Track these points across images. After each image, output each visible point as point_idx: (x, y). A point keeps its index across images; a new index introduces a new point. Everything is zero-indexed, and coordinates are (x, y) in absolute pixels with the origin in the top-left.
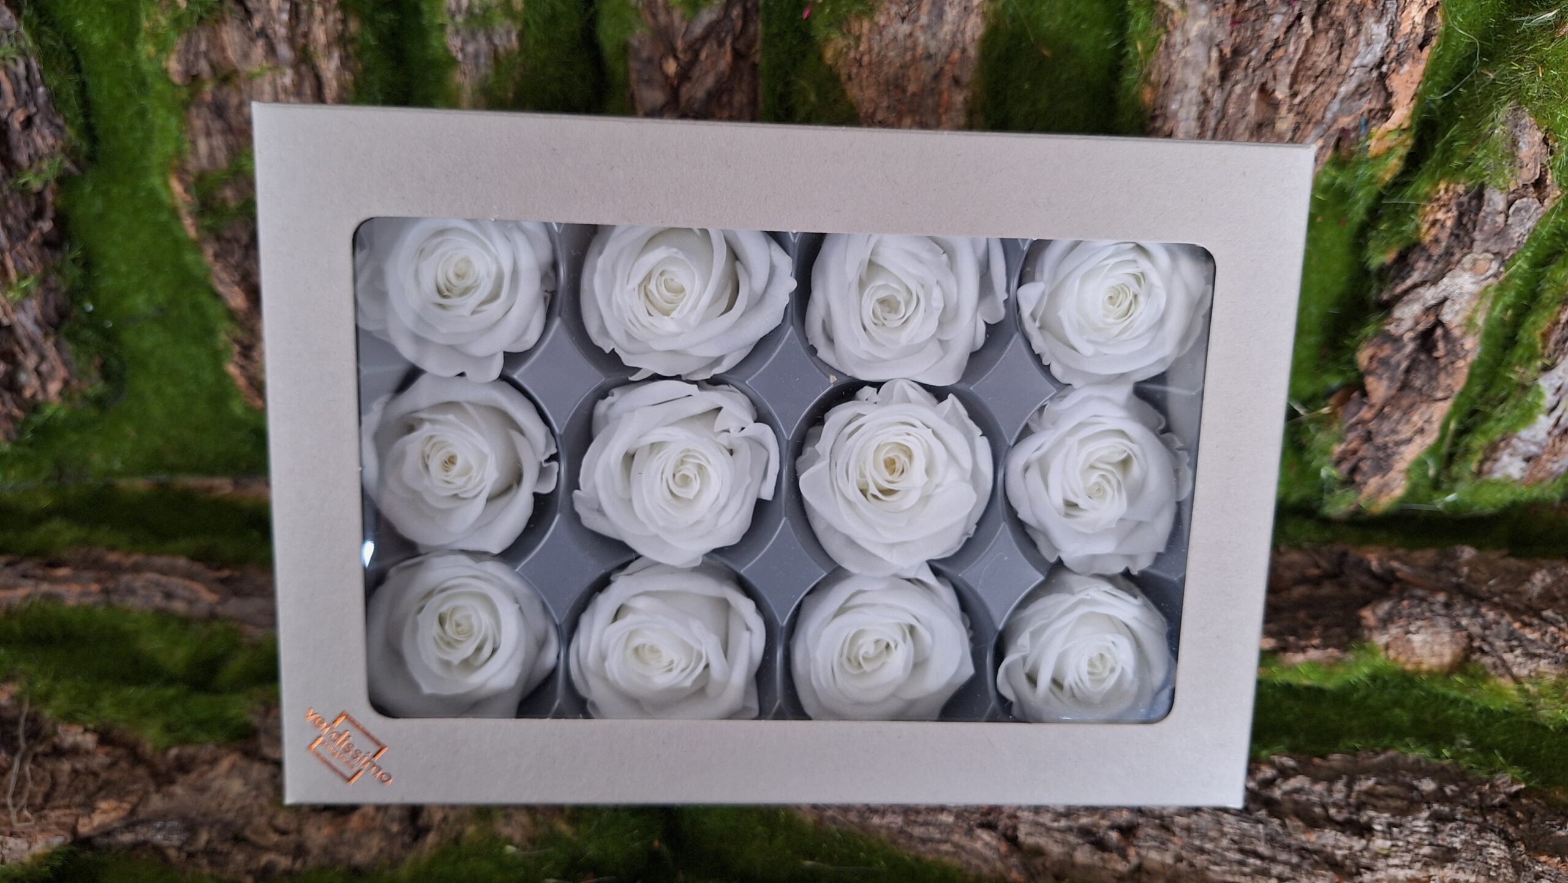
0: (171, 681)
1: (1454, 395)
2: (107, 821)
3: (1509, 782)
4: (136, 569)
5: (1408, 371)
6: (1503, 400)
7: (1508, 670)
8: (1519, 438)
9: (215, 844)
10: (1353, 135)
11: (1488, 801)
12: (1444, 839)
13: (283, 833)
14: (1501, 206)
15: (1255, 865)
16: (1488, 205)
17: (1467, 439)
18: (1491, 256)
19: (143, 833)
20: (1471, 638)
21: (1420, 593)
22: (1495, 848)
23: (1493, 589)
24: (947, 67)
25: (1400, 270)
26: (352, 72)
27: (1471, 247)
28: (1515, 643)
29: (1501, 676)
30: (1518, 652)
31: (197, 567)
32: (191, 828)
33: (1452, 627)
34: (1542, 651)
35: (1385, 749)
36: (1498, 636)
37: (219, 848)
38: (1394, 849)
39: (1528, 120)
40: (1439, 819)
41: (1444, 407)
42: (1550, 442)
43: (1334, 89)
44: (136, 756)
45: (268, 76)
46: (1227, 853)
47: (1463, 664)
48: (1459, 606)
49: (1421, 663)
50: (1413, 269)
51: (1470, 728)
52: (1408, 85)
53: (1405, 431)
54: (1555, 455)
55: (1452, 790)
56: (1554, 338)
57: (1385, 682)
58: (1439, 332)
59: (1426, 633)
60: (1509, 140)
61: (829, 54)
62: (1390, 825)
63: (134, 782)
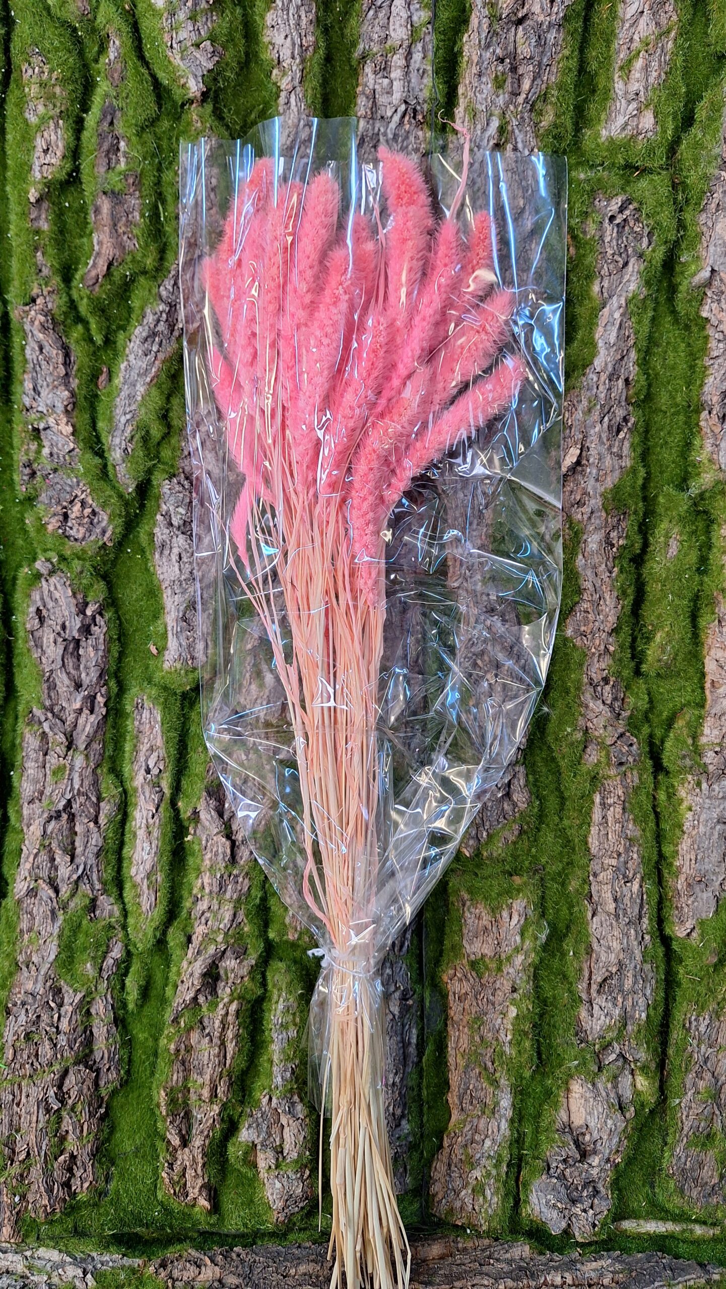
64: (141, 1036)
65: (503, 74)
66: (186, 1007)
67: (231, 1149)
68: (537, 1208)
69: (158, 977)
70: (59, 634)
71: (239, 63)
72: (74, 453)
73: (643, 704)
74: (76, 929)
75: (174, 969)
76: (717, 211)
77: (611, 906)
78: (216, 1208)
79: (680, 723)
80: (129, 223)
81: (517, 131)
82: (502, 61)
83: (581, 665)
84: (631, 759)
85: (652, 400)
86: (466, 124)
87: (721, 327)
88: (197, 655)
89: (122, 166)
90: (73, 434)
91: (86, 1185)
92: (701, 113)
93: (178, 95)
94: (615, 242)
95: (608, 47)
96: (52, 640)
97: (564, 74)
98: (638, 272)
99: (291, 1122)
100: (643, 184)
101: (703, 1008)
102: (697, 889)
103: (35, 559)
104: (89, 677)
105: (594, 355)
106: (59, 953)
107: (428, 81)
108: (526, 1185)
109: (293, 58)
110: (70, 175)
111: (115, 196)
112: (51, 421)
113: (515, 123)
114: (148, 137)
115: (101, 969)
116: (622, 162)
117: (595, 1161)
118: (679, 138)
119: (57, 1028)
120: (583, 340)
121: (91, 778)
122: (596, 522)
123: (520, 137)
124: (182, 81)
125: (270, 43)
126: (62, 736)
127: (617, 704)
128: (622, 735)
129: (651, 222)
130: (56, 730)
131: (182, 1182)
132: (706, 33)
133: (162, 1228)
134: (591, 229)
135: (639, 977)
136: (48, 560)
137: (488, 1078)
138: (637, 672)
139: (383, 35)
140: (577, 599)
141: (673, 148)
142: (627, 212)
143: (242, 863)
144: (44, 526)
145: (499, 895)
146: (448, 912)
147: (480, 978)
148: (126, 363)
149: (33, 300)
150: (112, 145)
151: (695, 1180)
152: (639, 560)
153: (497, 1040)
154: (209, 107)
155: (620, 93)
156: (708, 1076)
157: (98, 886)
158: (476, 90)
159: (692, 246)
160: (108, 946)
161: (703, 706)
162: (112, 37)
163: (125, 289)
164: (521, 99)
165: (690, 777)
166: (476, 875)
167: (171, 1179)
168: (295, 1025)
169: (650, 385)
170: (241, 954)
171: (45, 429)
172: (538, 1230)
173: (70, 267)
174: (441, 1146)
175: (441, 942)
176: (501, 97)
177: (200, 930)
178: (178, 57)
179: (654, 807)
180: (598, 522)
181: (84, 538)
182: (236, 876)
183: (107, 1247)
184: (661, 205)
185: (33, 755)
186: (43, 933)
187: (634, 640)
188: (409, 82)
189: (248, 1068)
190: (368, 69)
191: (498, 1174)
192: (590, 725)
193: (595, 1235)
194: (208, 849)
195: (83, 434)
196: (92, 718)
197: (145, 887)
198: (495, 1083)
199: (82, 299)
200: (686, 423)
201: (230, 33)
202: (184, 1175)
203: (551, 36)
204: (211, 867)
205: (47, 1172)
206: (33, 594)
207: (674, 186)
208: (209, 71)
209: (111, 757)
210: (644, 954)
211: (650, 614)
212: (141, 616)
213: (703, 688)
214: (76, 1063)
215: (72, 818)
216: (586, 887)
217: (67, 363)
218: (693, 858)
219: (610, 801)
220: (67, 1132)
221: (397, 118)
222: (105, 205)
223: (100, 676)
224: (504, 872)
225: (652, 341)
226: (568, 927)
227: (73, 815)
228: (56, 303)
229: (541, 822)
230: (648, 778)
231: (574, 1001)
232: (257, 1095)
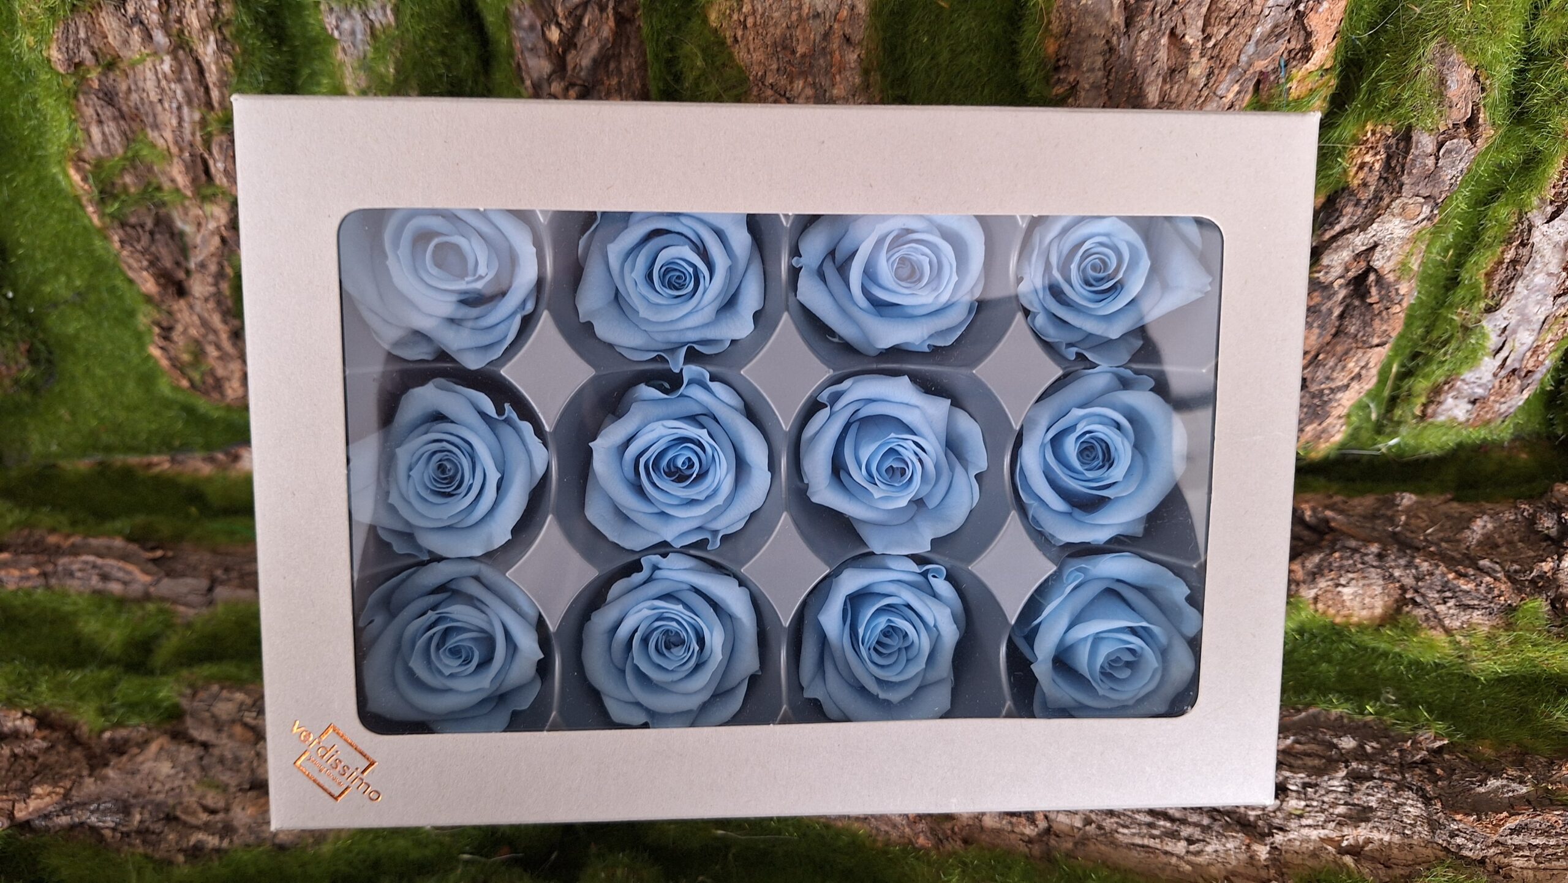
0: (106, 662)
1: (1392, 341)
2: (42, 806)
3: (1432, 738)
4: (75, 551)
5: (1342, 316)
6: (1445, 343)
7: (1440, 622)
8: (1463, 380)
9: (147, 824)
10: (1272, 78)
11: (1409, 758)
12: (1360, 798)
13: (213, 812)
14: (1431, 148)
15: (1164, 827)
16: (1417, 148)
17: (1406, 384)
18: (1423, 200)
19: (80, 815)
20: (1403, 589)
21: (1353, 543)
22: (1412, 806)
23: (1429, 538)
24: (836, 26)
25: (1329, 216)
26: (230, 55)
27: (1400, 192)
28: (1448, 594)
29: (1432, 628)
30: (1451, 603)
31: (133, 547)
32: (125, 809)
33: (1384, 578)
34: (1476, 602)
35: (1307, 706)
36: (1430, 588)
37: (151, 827)
38: (1308, 809)
39: (1455, 57)
40: (1357, 777)
41: (1384, 351)
42: (1497, 384)
43: (1248, 31)
44: (73, 739)
45: (149, 63)
46: (1137, 816)
47: (1393, 617)
48: (1393, 557)
49: (1351, 615)
50: (1341, 215)
51: (1397, 682)
52: (1329, 23)
53: (1341, 379)
54: (1503, 396)
55: (1373, 747)
56: (1497, 278)
57: (1314, 636)
58: (1372, 277)
59: (1357, 586)
60: (1436, 79)
61: (713, 16)
62: (1305, 785)
63: (70, 766)
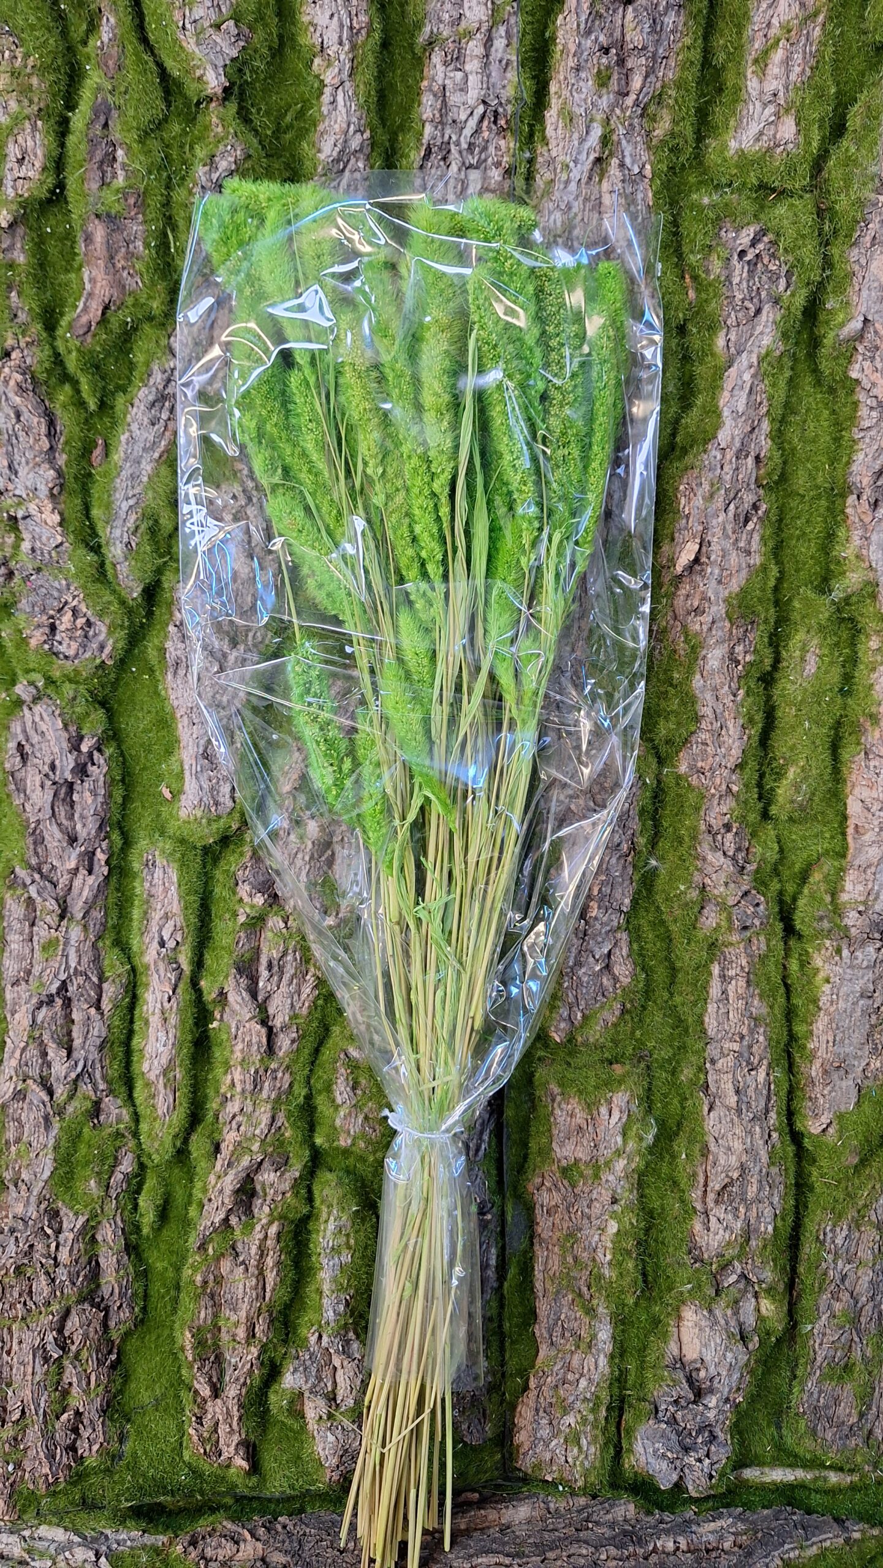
64: (159, 1266)
65: (608, 68)
66: (215, 1230)
67: (273, 1398)
68: (643, 1459)
69: (179, 1194)
70: (46, 775)
71: (270, 48)
72: (63, 548)
73: (772, 855)
74: (75, 1138)
75: (199, 1185)
76: (873, 245)
77: (732, 1100)
78: (255, 1467)
79: (816, 877)
80: (130, 255)
81: (624, 142)
82: (606, 51)
83: (697, 809)
84: (757, 922)
85: (786, 480)
86: (560, 131)
87: (874, 392)
88: (221, 800)
89: (120, 181)
90: (61, 524)
91: (95, 1448)
92: (855, 119)
93: (191, 89)
94: (745, 284)
95: (739, 33)
96: (38, 783)
97: (683, 69)
98: (774, 322)
99: (345, 1363)
100: (781, 210)
101: (840, 1217)
102: (835, 1076)
103: (13, 682)
104: (86, 828)
105: (718, 427)
106: (56, 1169)
107: (512, 75)
108: (629, 1432)
109: (341, 43)
110: (53, 192)
111: (111, 219)
112: (32, 508)
113: (622, 131)
114: (154, 144)
115: (108, 1187)
116: (756, 182)
117: (712, 1401)
118: (827, 151)
119: (55, 1259)
120: (704, 407)
121: (90, 953)
122: (717, 633)
123: (628, 149)
124: (198, 73)
125: (311, 23)
126: (53, 902)
127: (740, 856)
128: (746, 894)
129: (791, 258)
130: (46, 895)
131: (214, 1438)
132: (862, 17)
133: (191, 1494)
134: (716, 267)
135: (764, 1183)
136: (31, 683)
137: (583, 1306)
138: (765, 815)
139: (456, 15)
140: (693, 729)
141: (818, 164)
142: (761, 246)
143: (281, 1054)
144: (25, 641)
145: (597, 1087)
146: (534, 1108)
147: (573, 1187)
148: (127, 434)
149: (8, 354)
150: (107, 154)
151: (830, 1419)
152: (768, 679)
153: (594, 1260)
154: (232, 107)
155: (754, 93)
156: (845, 1296)
157: (102, 1086)
158: (573, 88)
159: (840, 289)
160: (116, 1158)
161: (844, 856)
162: (106, 13)
163: (126, 338)
164: (630, 100)
165: (828, 943)
166: (569, 1064)
167: (200, 1436)
168: (349, 1247)
169: (785, 463)
170: (282, 1164)
171: (25, 518)
172: (644, 1482)
173: (53, 311)
174: (526, 1388)
175: (525, 1145)
176: (605, 97)
177: (230, 1138)
178: (192, 41)
179: (784, 978)
180: (720, 633)
181: (76, 655)
182: (275, 1071)
183: (123, 1522)
184: (803, 237)
185: (16, 925)
186: (34, 1144)
187: (762, 776)
188: (488, 76)
189: (292, 1300)
190: (437, 58)
191: (596, 1420)
192: (707, 881)
193: (711, 1488)
194: (239, 1039)
195: (74, 525)
196: (91, 880)
197: (161, 1086)
198: (590, 1311)
199: (70, 352)
200: (828, 509)
201: (259, 10)
202: (216, 1431)
203: (670, 20)
204: (243, 1060)
205: (48, 1435)
206: (13, 725)
207: (820, 213)
208: (233, 60)
209: (114, 926)
210: (771, 1155)
211: (782, 744)
212: (150, 751)
213: (844, 834)
214: (79, 1302)
215: (68, 1003)
216: (702, 1076)
217: (51, 434)
218: (831, 1039)
219: (732, 973)
220: (70, 1384)
221: (472, 123)
222: (99, 232)
223: (100, 828)
224: (602, 1062)
225: (789, 407)
226: (679, 1125)
227: (69, 999)
228: (37, 358)
229: (648, 999)
230: (777, 944)
231: (686, 1212)
232: (303, 1331)
